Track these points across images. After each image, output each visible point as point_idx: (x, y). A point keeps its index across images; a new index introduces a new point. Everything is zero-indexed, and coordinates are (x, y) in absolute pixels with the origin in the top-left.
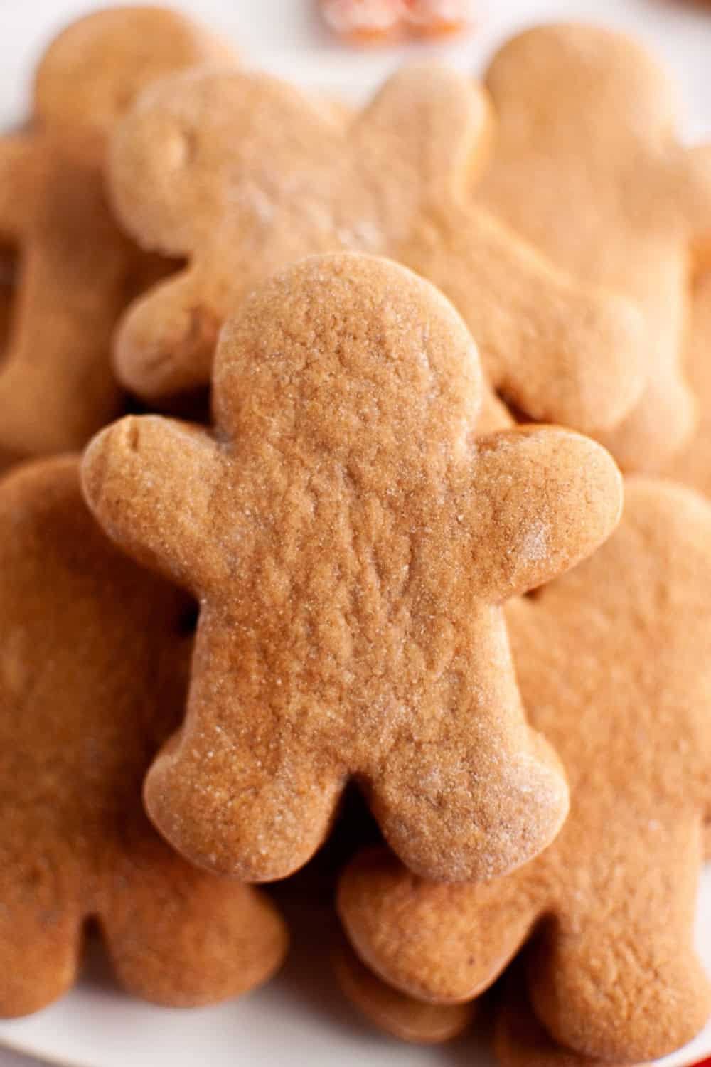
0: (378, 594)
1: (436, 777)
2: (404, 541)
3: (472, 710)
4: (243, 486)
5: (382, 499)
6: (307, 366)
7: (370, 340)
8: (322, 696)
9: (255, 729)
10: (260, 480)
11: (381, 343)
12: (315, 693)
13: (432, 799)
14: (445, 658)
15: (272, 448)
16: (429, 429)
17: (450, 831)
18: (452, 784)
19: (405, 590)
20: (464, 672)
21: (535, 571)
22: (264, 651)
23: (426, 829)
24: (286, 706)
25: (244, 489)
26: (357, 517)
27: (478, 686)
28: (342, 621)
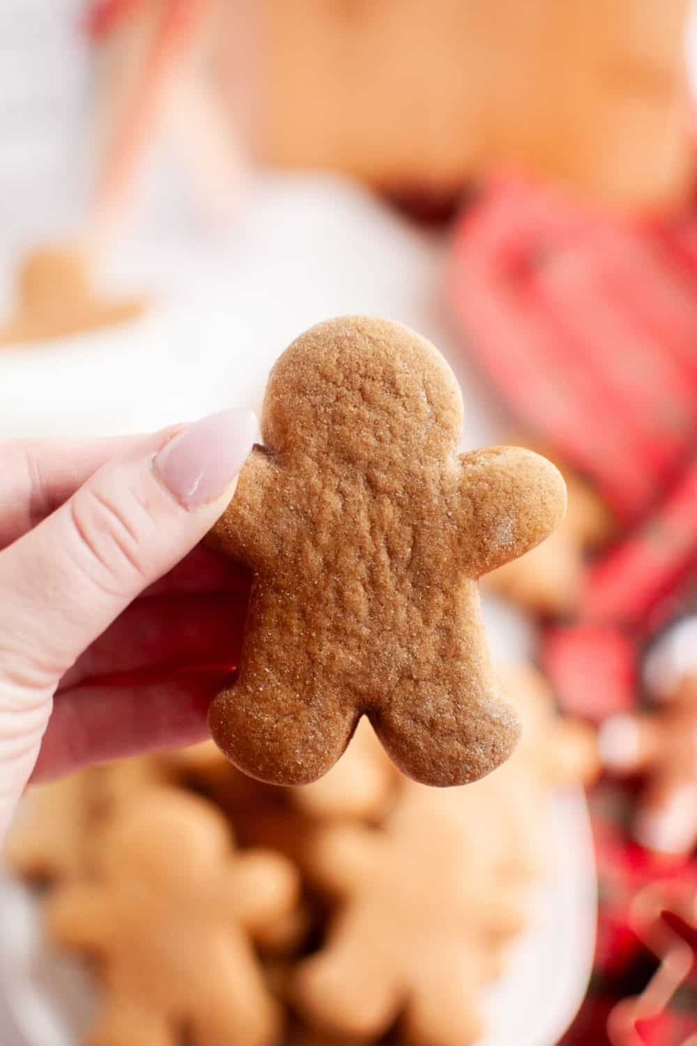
0: (388, 570)
1: (430, 706)
2: (409, 530)
3: (457, 656)
4: (288, 488)
5: (392, 499)
6: (338, 399)
7: (385, 382)
8: (346, 645)
9: (295, 669)
10: (302, 483)
11: (393, 384)
12: (340, 643)
13: (426, 722)
14: (437, 617)
15: (310, 461)
16: (427, 448)
17: (439, 746)
18: (441, 711)
19: (408, 567)
20: (451, 627)
21: (504, 554)
22: (303, 612)
23: (421, 744)
24: (318, 652)
25: (290, 490)
26: (374, 512)
27: (461, 638)
28: (361, 590)
